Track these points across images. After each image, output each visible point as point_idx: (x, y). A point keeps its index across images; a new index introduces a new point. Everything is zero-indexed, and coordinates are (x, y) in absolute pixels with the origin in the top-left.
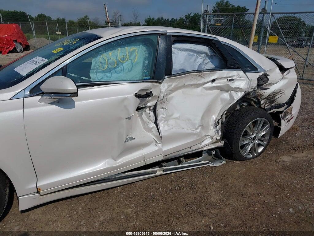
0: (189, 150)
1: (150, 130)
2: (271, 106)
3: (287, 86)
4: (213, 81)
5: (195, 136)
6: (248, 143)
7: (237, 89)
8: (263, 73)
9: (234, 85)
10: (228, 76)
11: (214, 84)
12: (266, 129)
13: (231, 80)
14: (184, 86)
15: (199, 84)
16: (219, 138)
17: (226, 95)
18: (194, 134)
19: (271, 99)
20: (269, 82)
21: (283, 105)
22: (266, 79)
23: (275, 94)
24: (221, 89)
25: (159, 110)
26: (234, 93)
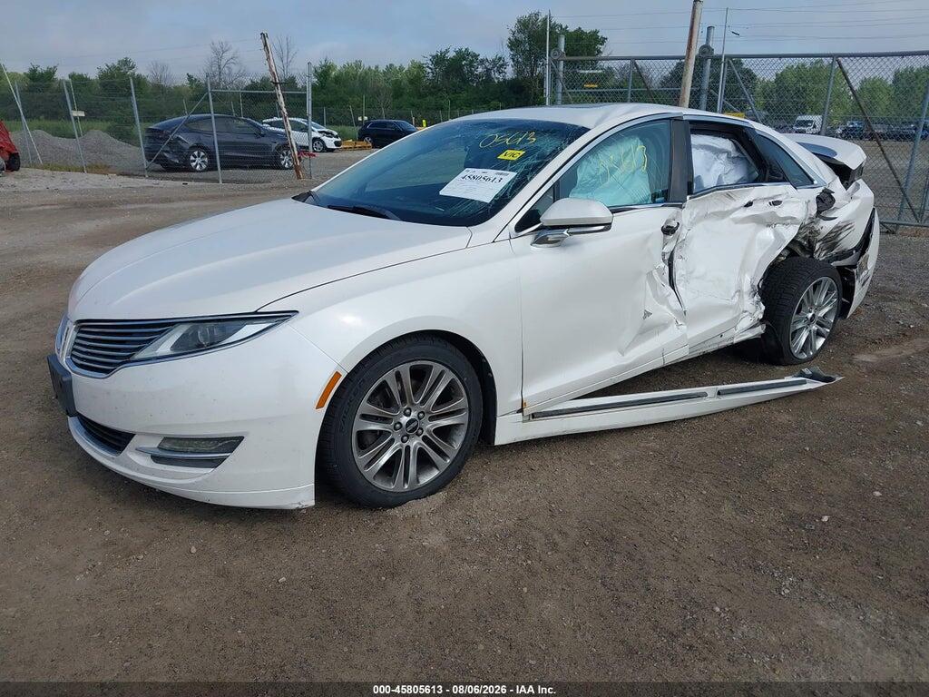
0: (719, 339)
1: (664, 300)
2: (829, 255)
3: (858, 213)
4: (750, 204)
5: (731, 311)
6: (802, 329)
7: (786, 221)
8: (823, 188)
9: (782, 211)
10: (771, 195)
11: (749, 212)
12: (831, 301)
13: (776, 203)
14: (706, 216)
15: (727, 212)
16: (761, 316)
17: (768, 234)
18: (731, 307)
19: (832, 240)
20: (835, 205)
21: (849, 253)
22: (829, 200)
23: (838, 230)
24: (760, 221)
25: (677, 262)
26: (780, 228)
